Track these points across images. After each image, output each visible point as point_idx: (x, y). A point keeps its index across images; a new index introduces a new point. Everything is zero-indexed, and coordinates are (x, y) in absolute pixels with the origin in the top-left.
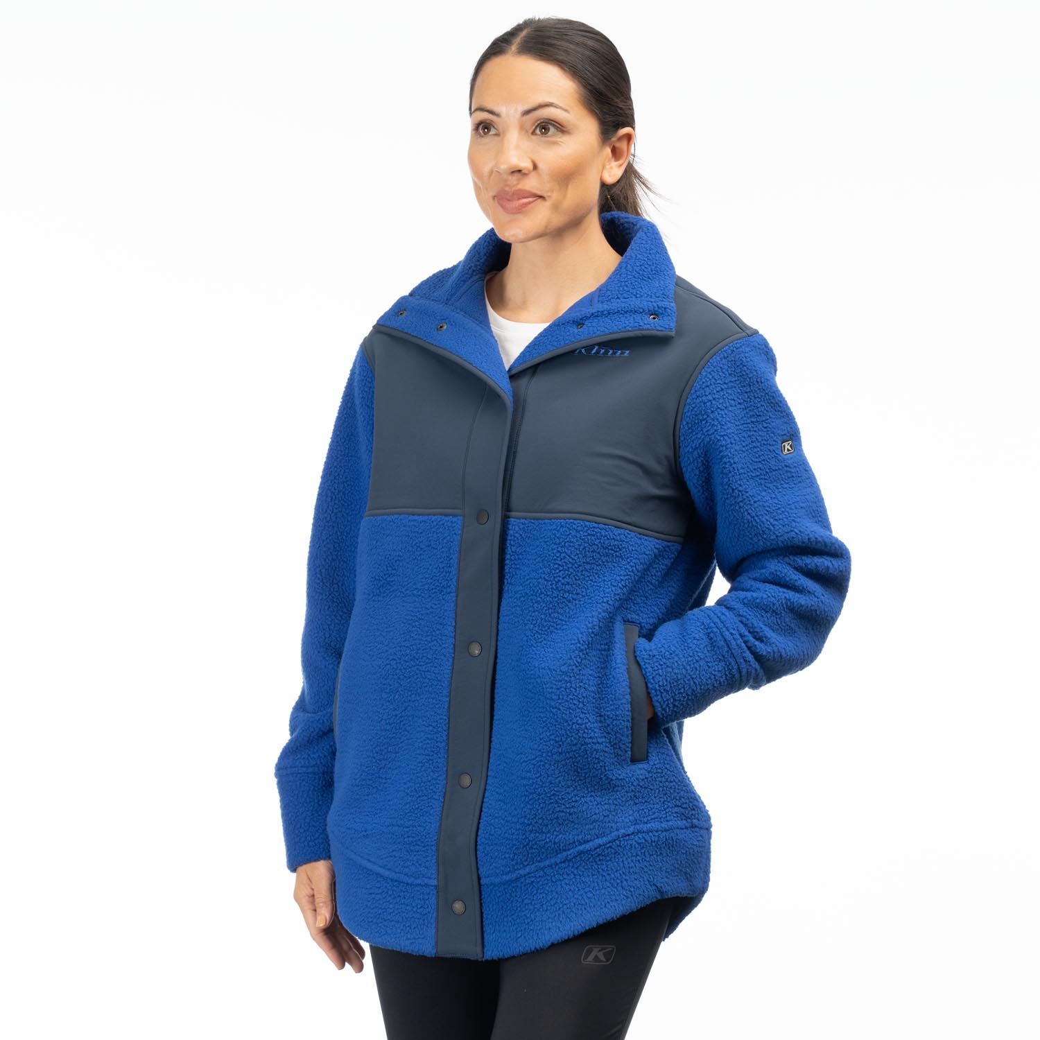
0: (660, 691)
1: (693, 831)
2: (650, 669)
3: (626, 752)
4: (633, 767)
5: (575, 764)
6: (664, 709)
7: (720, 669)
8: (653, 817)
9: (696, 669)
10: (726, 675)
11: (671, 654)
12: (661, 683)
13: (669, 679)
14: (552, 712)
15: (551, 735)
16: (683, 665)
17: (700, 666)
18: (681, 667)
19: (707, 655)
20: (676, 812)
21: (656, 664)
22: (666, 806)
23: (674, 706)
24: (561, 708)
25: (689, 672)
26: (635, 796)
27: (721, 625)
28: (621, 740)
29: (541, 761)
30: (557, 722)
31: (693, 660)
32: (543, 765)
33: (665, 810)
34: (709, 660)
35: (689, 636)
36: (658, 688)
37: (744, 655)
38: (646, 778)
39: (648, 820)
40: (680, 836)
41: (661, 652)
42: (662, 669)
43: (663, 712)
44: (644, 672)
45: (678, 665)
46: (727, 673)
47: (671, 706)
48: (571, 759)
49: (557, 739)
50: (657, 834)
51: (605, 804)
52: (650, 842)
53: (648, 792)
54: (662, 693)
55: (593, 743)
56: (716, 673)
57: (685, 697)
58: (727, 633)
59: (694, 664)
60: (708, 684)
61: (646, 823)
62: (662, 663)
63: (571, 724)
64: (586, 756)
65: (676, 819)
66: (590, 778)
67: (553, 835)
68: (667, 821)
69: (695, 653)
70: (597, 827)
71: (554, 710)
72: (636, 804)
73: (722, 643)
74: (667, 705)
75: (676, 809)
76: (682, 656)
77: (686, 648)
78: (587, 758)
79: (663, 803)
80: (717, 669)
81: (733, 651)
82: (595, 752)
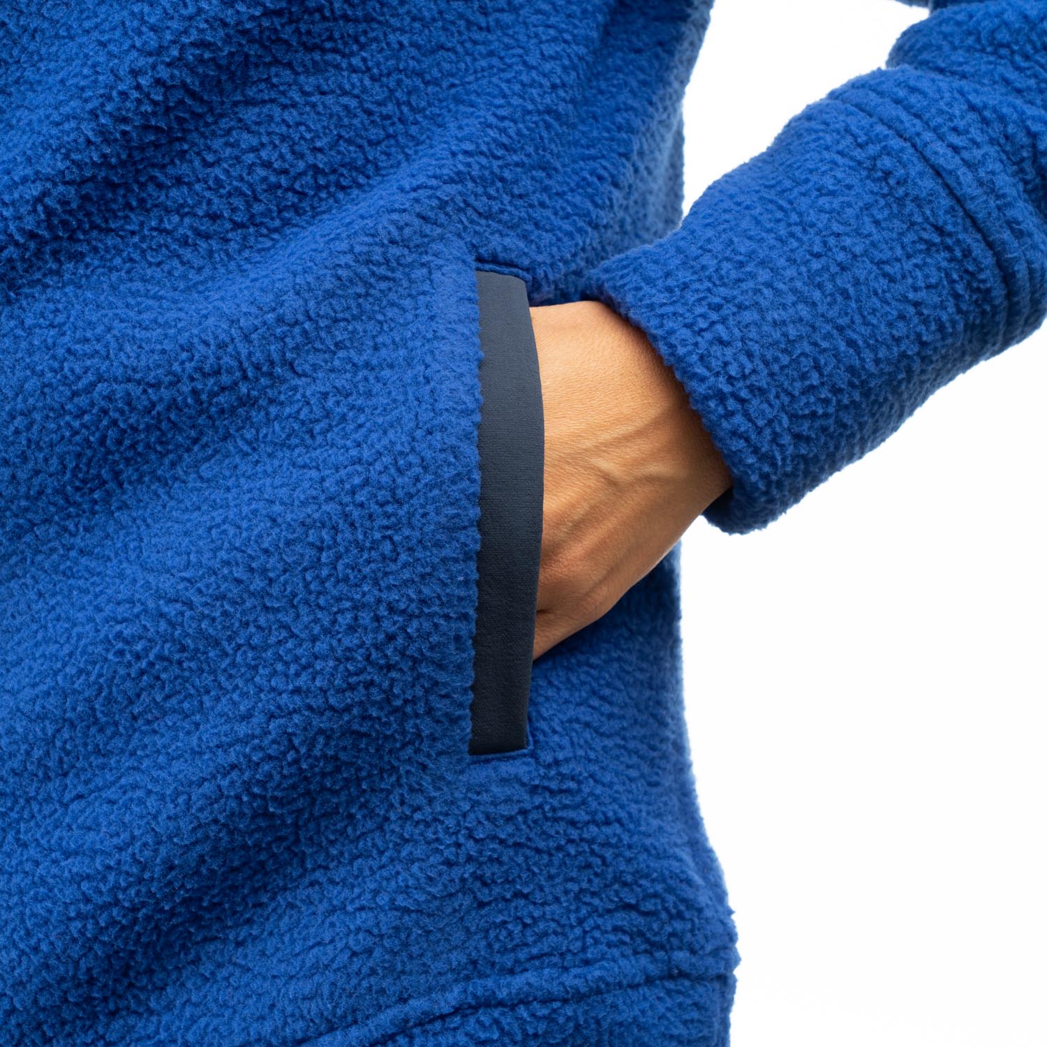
0: (735, 396)
1: (669, 992)
2: (685, 333)
3: (454, 721)
4: (480, 774)
5: (256, 790)
6: (769, 458)
7: (933, 281)
8: (535, 951)
9: (845, 294)
10: (957, 296)
11: (741, 264)
12: (733, 370)
13: (755, 348)
14: (162, 615)
15: (167, 697)
16: (794, 291)
17: (857, 283)
18: (791, 298)
19: (876, 237)
20: (616, 929)
21: (699, 310)
22: (584, 911)
23: (798, 437)
24: (196, 599)
25: (822, 308)
26: (480, 878)
27: (911, 125)
28: (436, 683)
29: (135, 787)
30: (183, 649)
31: (826, 268)
32: (141, 802)
33: (581, 922)
34: (887, 255)
35: (803, 189)
36: (727, 389)
37: (1010, 213)
38: (523, 812)
39: (517, 961)
40: (626, 1015)
41: (704, 268)
42: (723, 321)
43: (766, 469)
44: (663, 349)
45: (778, 292)
46: (960, 288)
47: (787, 439)
48: (234, 774)
49: (186, 705)
50: (544, 1011)
51: (362, 908)
52: (519, 1037)
53: (527, 858)
54: (742, 401)
55: (310, 708)
56: (922, 295)
57: (826, 401)
58: (940, 147)
59: (833, 278)
60: (898, 340)
61: (512, 972)
62: (717, 300)
63: (229, 650)
64: (291, 756)
65: (616, 952)
66: (312, 826)
67: (180, 1017)
68: (587, 963)
69: (832, 241)
70: (326, 990)
71: (170, 610)
72: (482, 905)
73: (928, 183)
74: (775, 437)
75: (621, 919)
76: (782, 262)
77: (797, 230)
78: (296, 761)
79: (577, 898)
80: (921, 284)
81: (971, 206)
82: (321, 740)
